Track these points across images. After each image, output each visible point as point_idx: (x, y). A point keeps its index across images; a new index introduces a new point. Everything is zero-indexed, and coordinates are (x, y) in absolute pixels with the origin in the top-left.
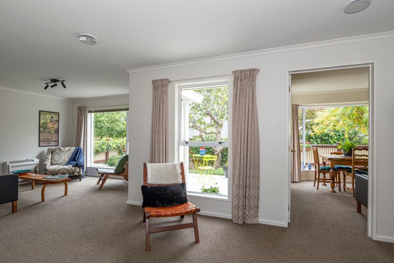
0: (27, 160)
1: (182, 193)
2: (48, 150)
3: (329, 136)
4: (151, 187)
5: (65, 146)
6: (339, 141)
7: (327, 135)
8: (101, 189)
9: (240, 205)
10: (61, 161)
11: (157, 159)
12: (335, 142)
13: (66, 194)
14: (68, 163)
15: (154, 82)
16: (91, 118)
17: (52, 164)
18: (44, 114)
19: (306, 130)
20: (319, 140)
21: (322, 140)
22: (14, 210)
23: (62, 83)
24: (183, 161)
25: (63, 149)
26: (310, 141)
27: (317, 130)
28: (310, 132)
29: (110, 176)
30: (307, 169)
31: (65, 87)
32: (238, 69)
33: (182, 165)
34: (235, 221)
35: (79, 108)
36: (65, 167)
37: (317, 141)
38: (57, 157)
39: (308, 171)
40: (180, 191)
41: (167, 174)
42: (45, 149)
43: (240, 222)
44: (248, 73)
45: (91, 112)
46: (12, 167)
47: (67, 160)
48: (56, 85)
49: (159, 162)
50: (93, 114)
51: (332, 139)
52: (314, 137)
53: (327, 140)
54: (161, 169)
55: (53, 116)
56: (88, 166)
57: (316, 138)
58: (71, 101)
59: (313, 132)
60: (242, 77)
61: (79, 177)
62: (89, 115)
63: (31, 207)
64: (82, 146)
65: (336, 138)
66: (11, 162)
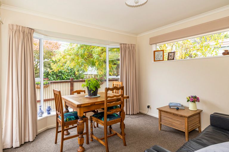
3: (62, 73)
6: (68, 76)
7: (61, 72)
12: (66, 77)
19: (44, 68)
20: (55, 76)
21: (57, 76)
26: (48, 77)
27: (55, 68)
28: (49, 69)
30: (45, 115)
37: (53, 77)
39: (46, 118)
51: (64, 75)
52: (51, 74)
53: (60, 76)
57: (53, 75)
59: (52, 69)
65: (66, 74)
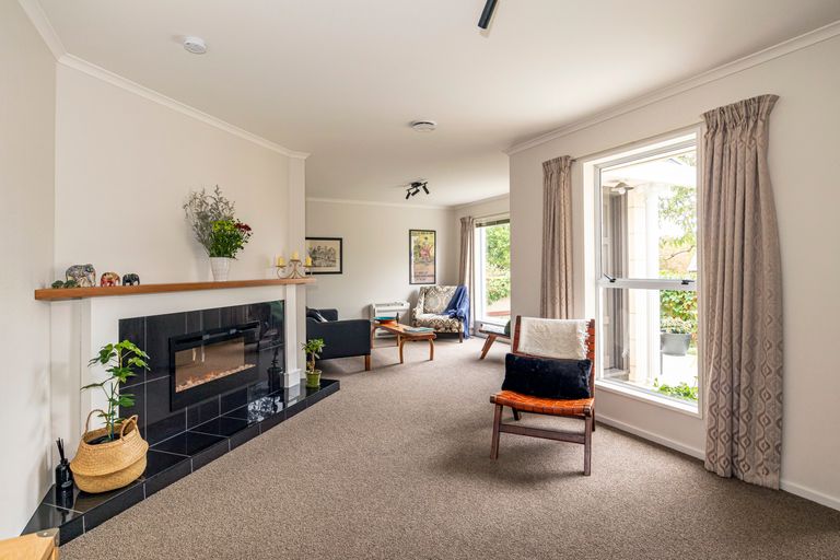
0: (396, 304)
1: (576, 378)
2: (421, 289)
4: (520, 358)
5: (445, 284)
8: (483, 358)
9: (720, 430)
10: (437, 307)
11: (549, 311)
13: (431, 359)
14: (446, 312)
15: (546, 164)
16: (480, 236)
17: (425, 312)
18: (415, 235)
22: (367, 368)
23: (424, 187)
24: (594, 318)
25: (440, 289)
29: (497, 338)
31: (428, 193)
32: (736, 100)
33: (591, 325)
34: (707, 465)
35: (463, 221)
36: (441, 317)
38: (431, 301)
40: (573, 374)
41: (557, 339)
42: (418, 288)
43: (720, 472)
44: (743, 112)
45: (480, 225)
46: (379, 311)
47: (446, 307)
48: (418, 191)
49: (553, 317)
50: (484, 229)
54: (547, 329)
55: (428, 236)
56: (477, 319)
58: (453, 210)
60: (725, 124)
61: (458, 336)
62: (477, 230)
63: (385, 368)
64: (467, 285)
66: (377, 305)
